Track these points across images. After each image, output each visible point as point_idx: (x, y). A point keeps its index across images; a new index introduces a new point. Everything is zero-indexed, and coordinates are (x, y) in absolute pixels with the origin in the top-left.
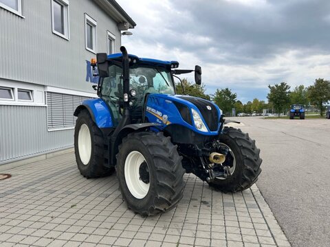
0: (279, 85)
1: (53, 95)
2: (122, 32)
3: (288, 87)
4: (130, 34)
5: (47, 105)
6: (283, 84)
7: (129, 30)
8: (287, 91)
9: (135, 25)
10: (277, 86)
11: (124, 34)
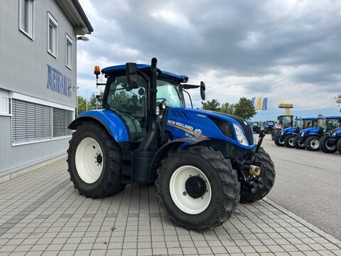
0: (211, 101)
1: (18, 103)
2: (78, 36)
3: (218, 104)
4: (86, 39)
5: (11, 115)
6: (213, 101)
7: (86, 36)
8: (218, 107)
9: (92, 31)
10: (208, 102)
11: (80, 38)
